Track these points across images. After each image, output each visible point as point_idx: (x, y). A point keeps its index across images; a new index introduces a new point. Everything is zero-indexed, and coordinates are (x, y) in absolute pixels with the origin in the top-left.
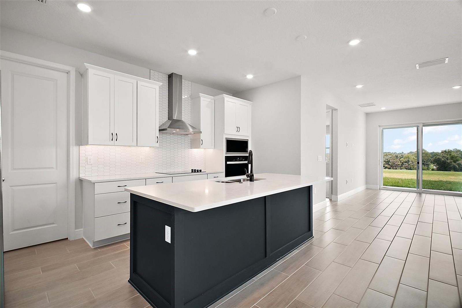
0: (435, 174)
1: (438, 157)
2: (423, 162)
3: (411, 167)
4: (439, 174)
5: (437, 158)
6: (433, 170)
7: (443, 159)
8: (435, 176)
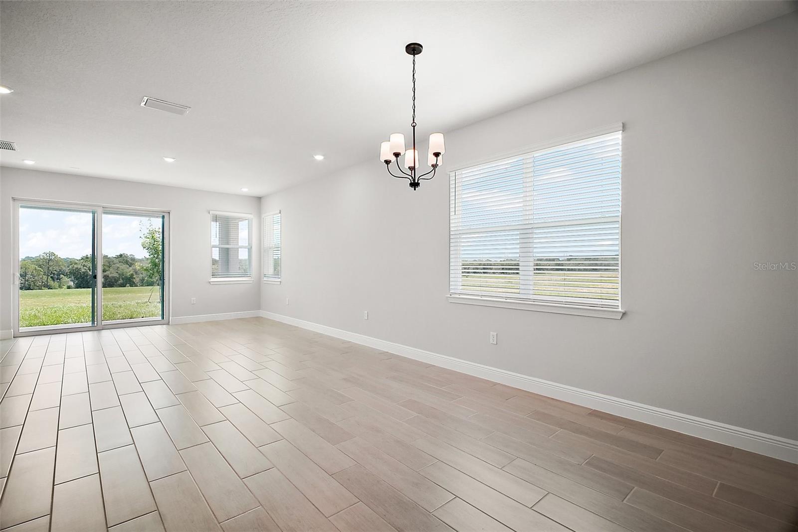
0: (73, 294)
1: (76, 266)
2: (52, 275)
3: (30, 285)
4: (80, 294)
5: (74, 268)
6: (69, 287)
7: (83, 270)
8: (73, 297)
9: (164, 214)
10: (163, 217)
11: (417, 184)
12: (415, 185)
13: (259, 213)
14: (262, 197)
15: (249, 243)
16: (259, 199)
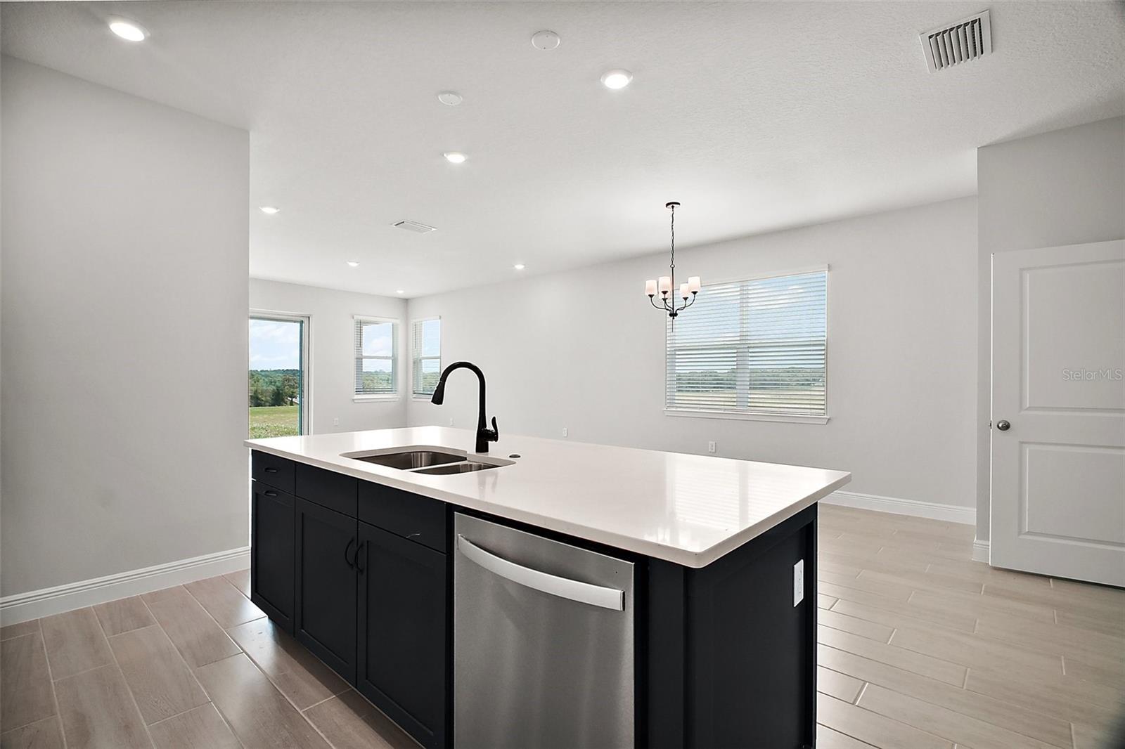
9: (302, 319)
10: (302, 322)
11: (676, 315)
12: (673, 315)
13: (406, 316)
14: (413, 299)
15: (393, 353)
16: (406, 301)
